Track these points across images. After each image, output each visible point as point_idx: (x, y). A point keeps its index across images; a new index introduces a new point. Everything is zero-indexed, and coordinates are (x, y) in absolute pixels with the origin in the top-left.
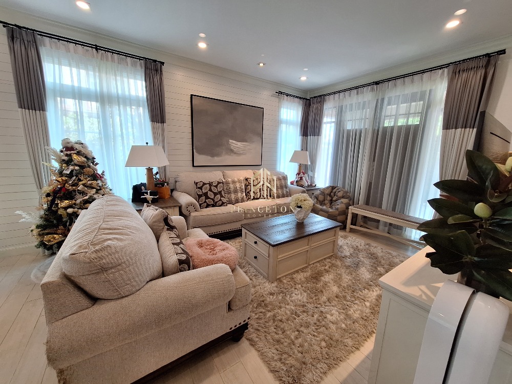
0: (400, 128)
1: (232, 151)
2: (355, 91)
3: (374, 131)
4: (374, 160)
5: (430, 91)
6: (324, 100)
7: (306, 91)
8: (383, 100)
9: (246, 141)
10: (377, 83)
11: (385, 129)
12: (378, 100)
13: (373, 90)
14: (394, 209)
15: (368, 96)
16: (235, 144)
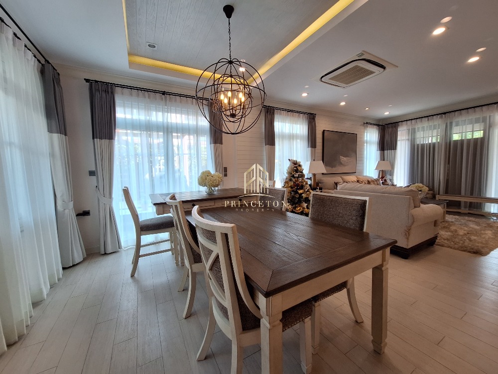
0: (469, 141)
1: (341, 163)
2: (426, 119)
3: (446, 144)
4: (449, 163)
5: (490, 117)
6: (398, 126)
7: (380, 120)
8: (451, 123)
9: (348, 157)
10: (445, 113)
11: (456, 142)
12: (447, 124)
13: (441, 117)
14: (472, 194)
15: (437, 121)
16: (343, 159)
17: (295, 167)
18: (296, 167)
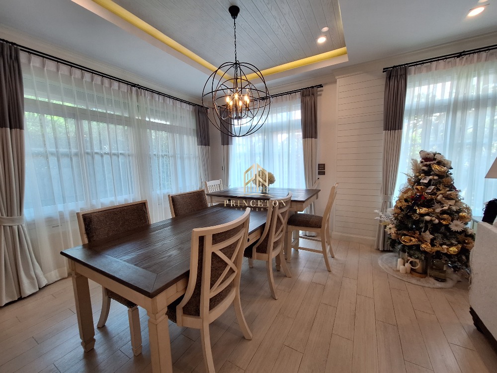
17: (426, 165)
18: (429, 166)
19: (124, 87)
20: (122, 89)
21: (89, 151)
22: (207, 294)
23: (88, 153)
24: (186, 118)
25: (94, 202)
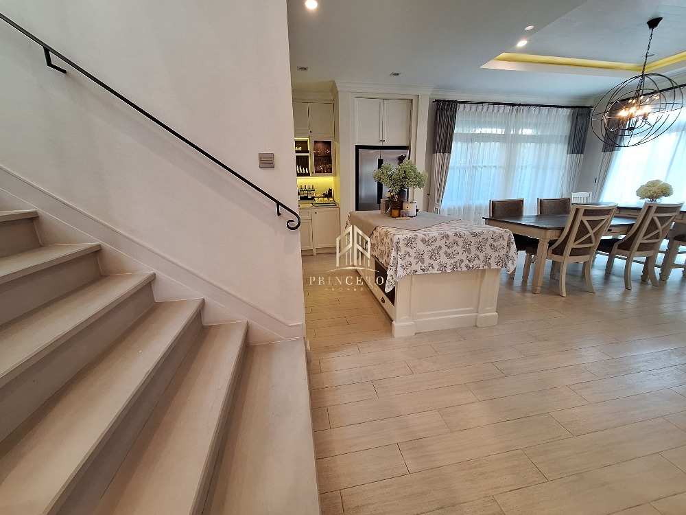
19: (508, 108)
20: (505, 111)
21: (475, 165)
22: (571, 245)
23: (473, 167)
24: (561, 123)
25: (471, 202)
